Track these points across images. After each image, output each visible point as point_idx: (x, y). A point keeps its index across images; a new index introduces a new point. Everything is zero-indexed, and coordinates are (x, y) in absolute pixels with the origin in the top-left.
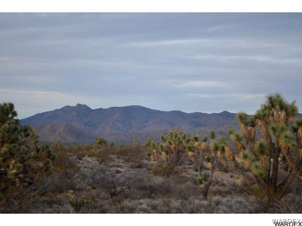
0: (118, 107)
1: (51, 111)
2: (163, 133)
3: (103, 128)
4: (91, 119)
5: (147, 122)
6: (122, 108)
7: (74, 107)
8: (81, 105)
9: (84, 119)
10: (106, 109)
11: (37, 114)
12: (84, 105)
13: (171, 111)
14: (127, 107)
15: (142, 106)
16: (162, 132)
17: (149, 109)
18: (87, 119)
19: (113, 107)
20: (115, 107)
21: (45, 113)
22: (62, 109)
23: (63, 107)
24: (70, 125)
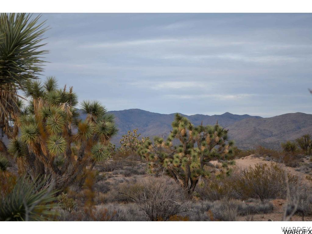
0: (117, 111)
2: (164, 136)
5: (147, 126)
6: (120, 111)
13: (171, 114)
14: (125, 111)
15: (141, 109)
16: (162, 136)
17: (148, 112)
19: (112, 110)
20: (113, 110)
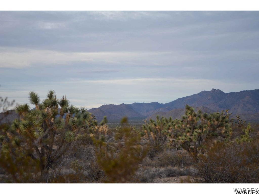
1: (190, 96)
3: (235, 109)
4: (225, 102)
7: (209, 91)
8: (216, 89)
9: (218, 102)
10: (237, 92)
11: (179, 98)
12: (218, 90)
18: (221, 101)
21: (185, 97)
22: (200, 94)
23: (200, 92)
24: (206, 108)
